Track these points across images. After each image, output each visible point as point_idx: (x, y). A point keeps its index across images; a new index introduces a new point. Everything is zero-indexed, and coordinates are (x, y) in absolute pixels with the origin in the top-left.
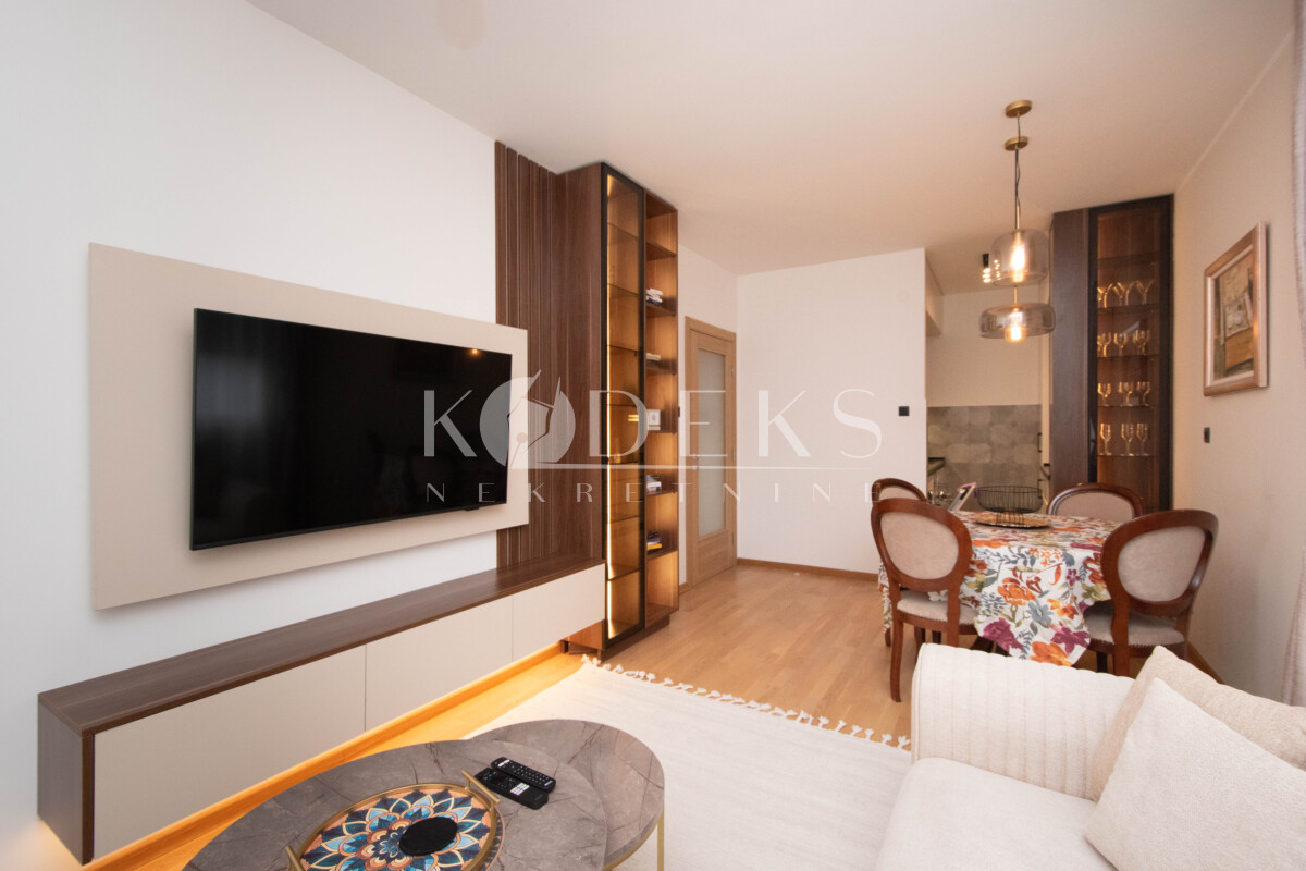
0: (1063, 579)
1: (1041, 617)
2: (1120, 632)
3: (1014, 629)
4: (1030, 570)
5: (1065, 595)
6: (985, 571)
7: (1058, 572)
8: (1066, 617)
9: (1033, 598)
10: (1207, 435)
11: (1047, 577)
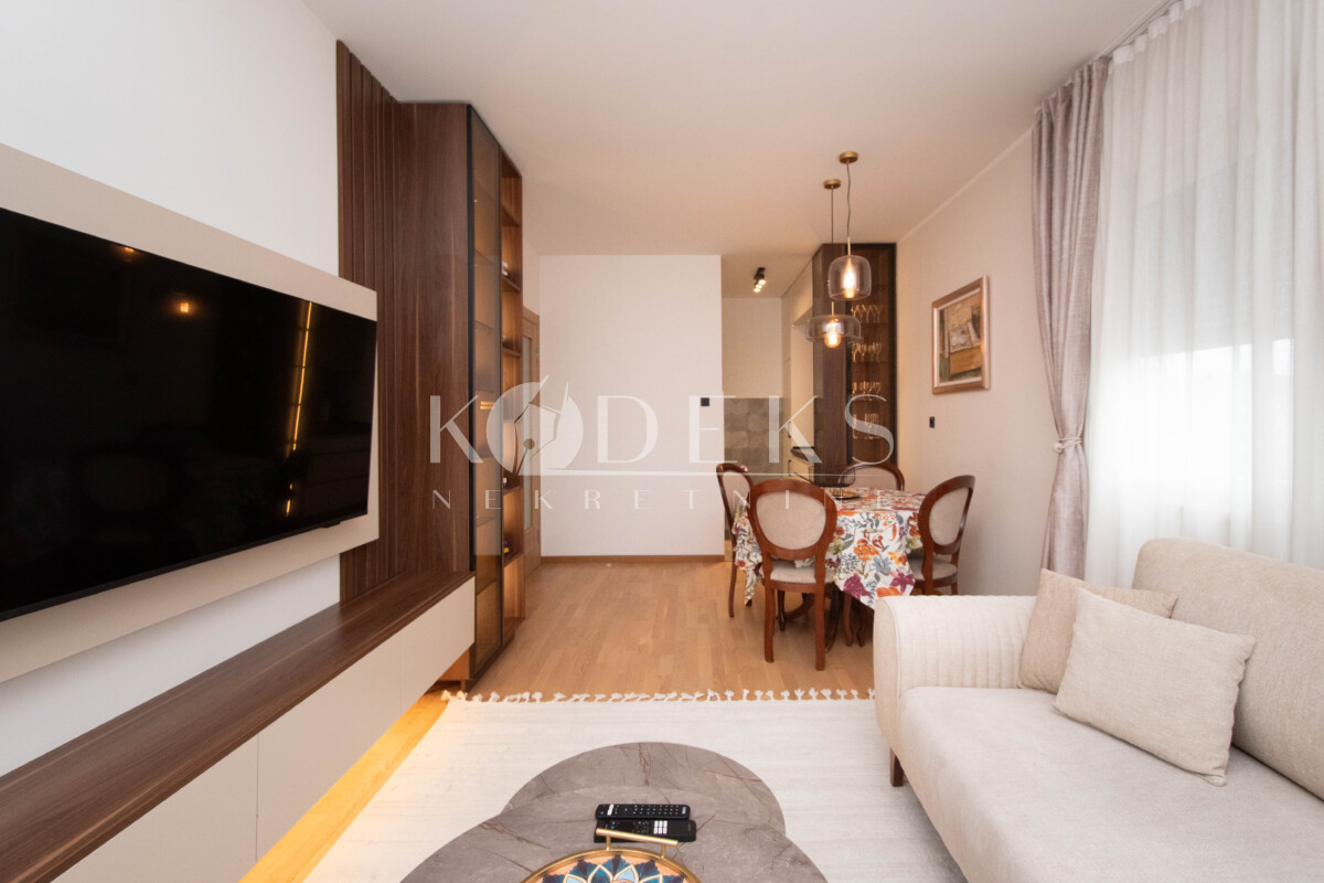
0: (898, 536)
1: (883, 568)
2: (927, 570)
3: (864, 581)
4: (875, 531)
5: (899, 548)
6: (843, 536)
7: (894, 530)
8: (901, 565)
9: (877, 553)
10: (932, 422)
11: (887, 535)
